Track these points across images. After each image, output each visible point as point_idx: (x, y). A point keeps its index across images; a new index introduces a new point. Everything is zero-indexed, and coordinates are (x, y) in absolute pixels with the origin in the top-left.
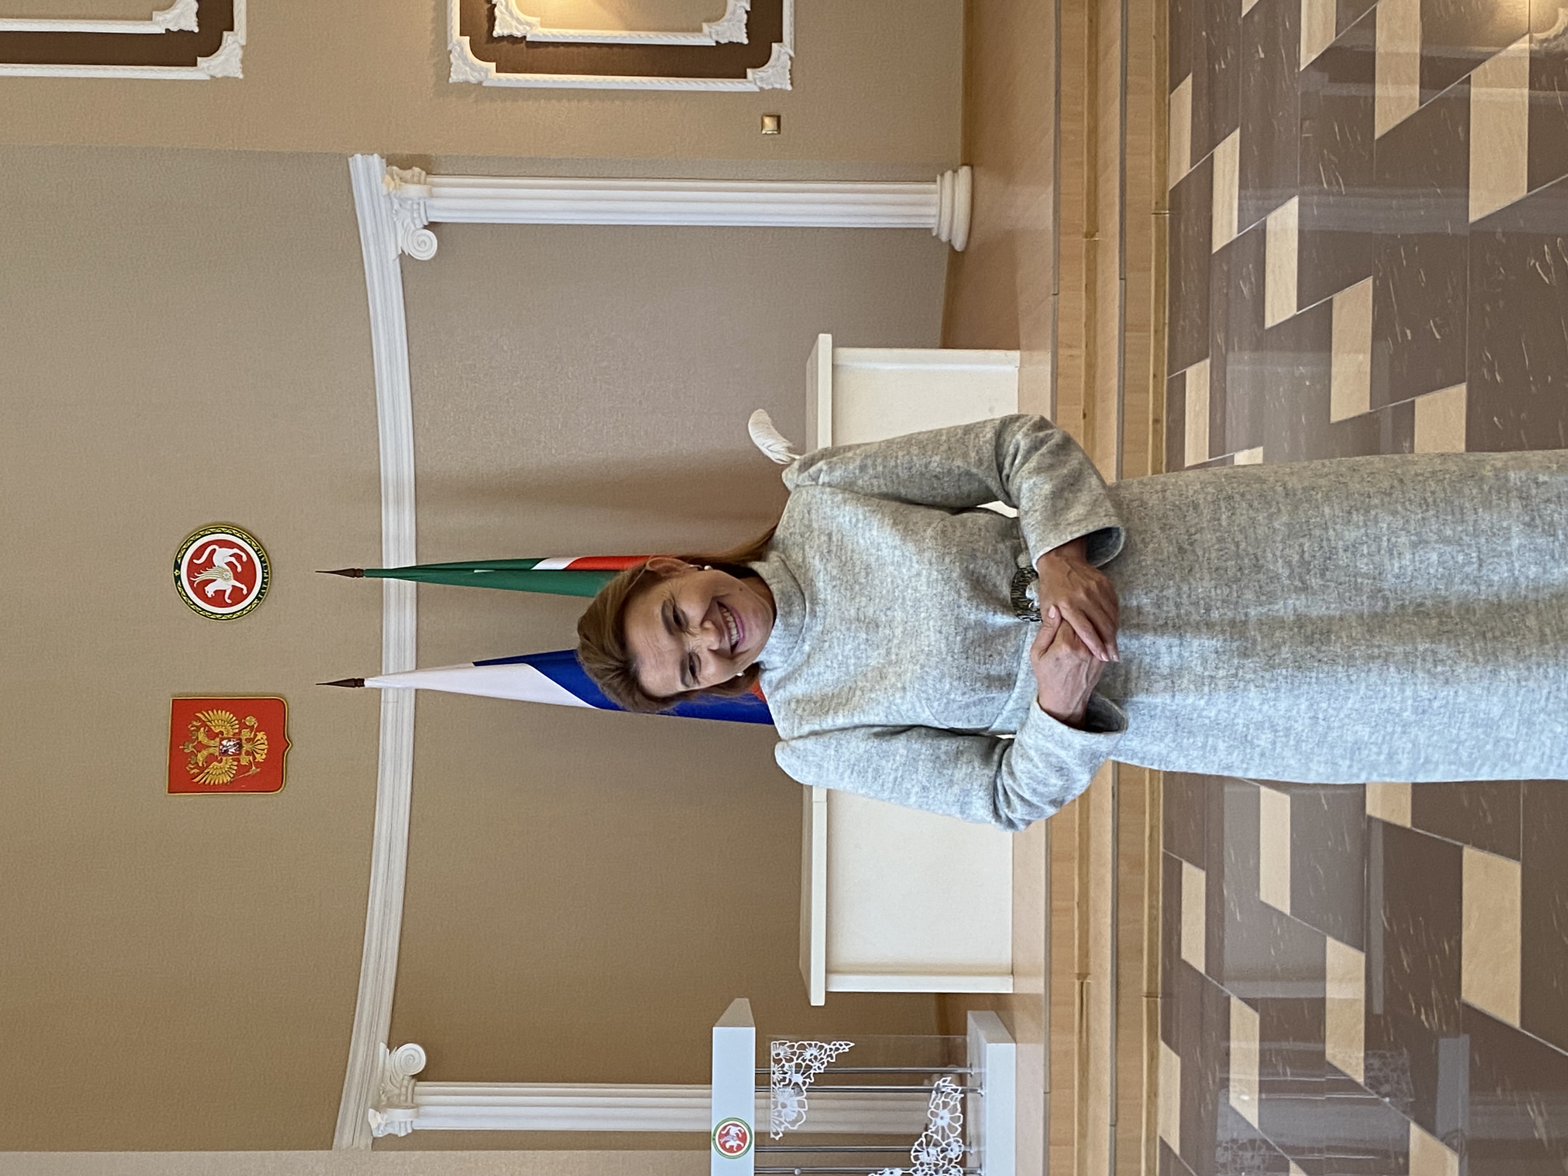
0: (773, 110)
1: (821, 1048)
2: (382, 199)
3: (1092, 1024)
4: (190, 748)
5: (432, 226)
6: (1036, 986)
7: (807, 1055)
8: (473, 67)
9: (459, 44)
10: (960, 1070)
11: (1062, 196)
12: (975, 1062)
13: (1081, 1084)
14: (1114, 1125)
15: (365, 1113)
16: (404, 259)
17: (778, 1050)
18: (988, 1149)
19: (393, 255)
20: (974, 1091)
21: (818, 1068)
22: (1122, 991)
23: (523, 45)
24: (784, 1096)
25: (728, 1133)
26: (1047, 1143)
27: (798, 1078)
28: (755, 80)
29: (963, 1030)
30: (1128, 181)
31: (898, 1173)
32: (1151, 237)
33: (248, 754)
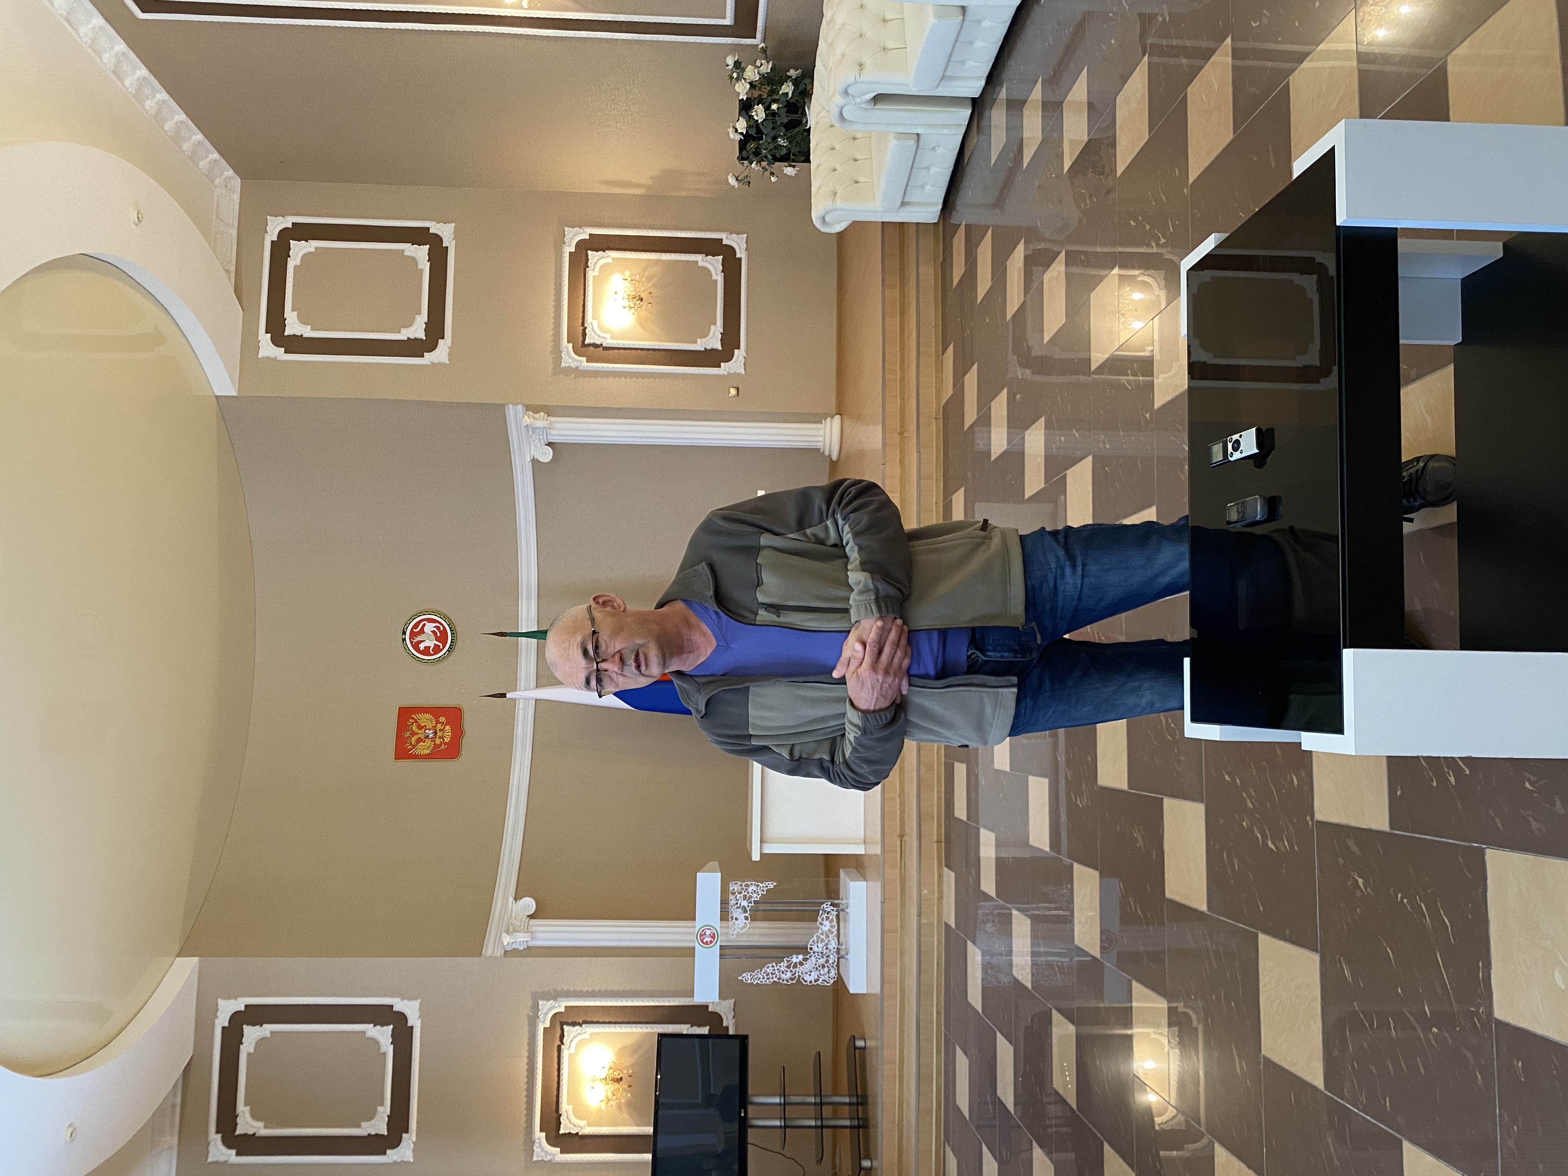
0: (735, 384)
1: (758, 886)
2: (523, 429)
3: (907, 863)
4: (408, 734)
5: (550, 444)
6: (877, 850)
7: (750, 890)
8: (574, 360)
9: (567, 347)
10: (836, 901)
11: (887, 414)
12: (844, 897)
13: (901, 898)
14: (919, 915)
15: (501, 935)
16: (535, 461)
17: (734, 887)
18: (852, 945)
19: (528, 459)
20: (843, 910)
21: (756, 897)
22: (922, 839)
23: (601, 348)
24: (737, 914)
25: (705, 934)
26: (883, 931)
27: (745, 903)
28: (725, 368)
29: (838, 876)
30: (921, 401)
31: (801, 957)
32: (933, 430)
33: (440, 738)
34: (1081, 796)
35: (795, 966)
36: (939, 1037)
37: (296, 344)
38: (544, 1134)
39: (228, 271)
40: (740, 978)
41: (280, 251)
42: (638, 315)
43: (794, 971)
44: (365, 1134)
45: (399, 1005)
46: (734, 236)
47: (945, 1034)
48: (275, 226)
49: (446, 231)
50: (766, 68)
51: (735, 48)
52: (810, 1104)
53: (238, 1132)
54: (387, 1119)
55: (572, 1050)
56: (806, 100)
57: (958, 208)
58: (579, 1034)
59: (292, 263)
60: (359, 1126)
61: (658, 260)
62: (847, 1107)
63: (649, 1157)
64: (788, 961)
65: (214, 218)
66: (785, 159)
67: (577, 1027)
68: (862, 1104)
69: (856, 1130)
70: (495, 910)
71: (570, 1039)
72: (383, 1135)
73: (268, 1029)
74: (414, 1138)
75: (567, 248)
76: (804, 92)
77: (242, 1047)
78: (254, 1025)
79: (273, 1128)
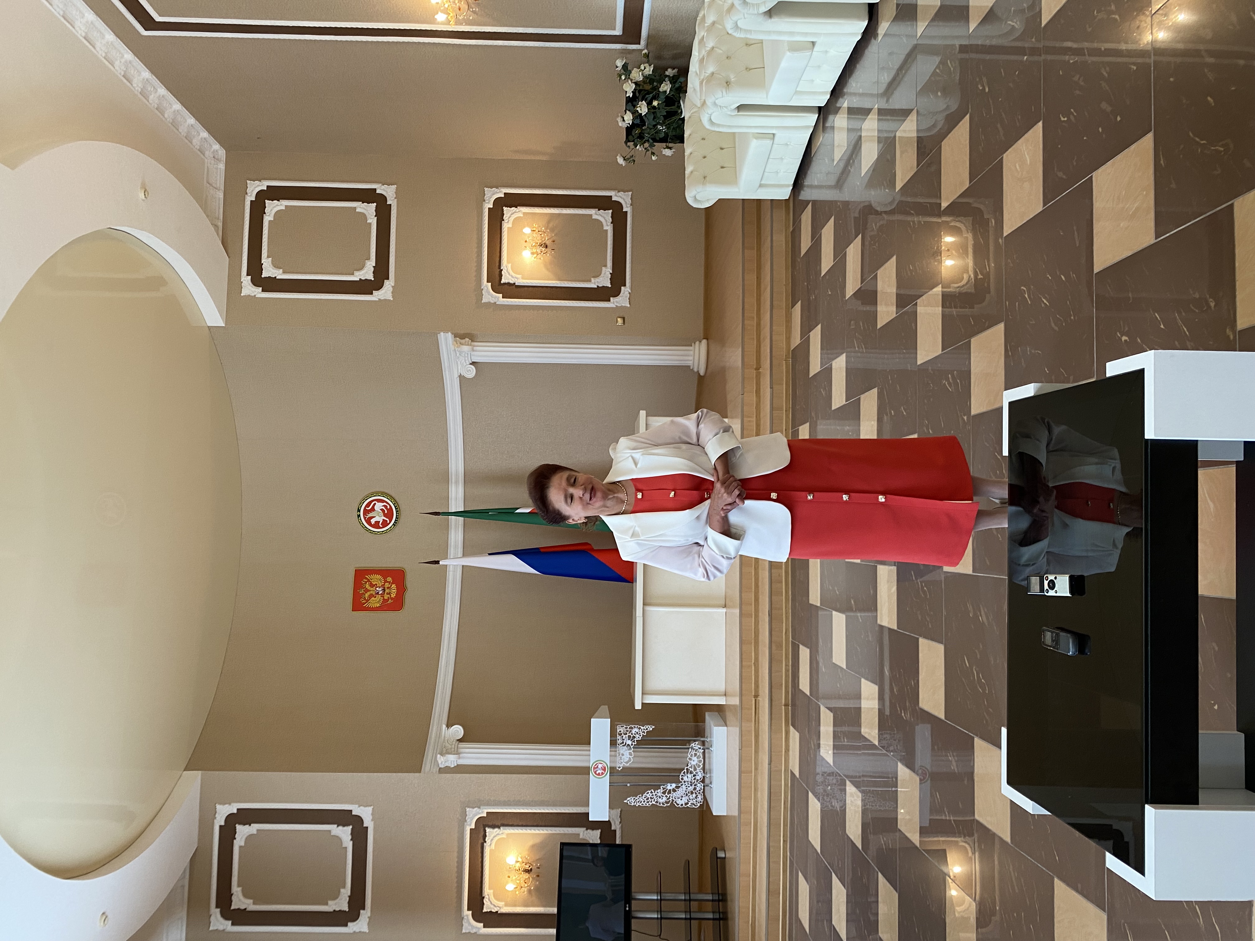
0: (621, 315)
1: (640, 728)
2: (452, 351)
3: (760, 718)
4: (362, 591)
5: (473, 363)
6: (735, 701)
7: (633, 731)
8: (492, 296)
9: (486, 286)
10: (702, 739)
11: (745, 353)
12: (709, 736)
13: (755, 745)
14: (770, 764)
15: (436, 757)
16: (461, 377)
17: (620, 729)
18: (715, 775)
19: (456, 375)
20: (708, 748)
21: (638, 737)
22: (773, 703)
23: (514, 287)
24: (623, 750)
25: (597, 767)
26: (740, 772)
27: (629, 742)
28: (614, 302)
29: (704, 721)
30: (774, 346)
31: (674, 785)
32: (783, 369)
33: (387, 594)
34: (905, 710)
35: (669, 792)
36: (785, 860)
37: (270, 285)
38: (471, 912)
39: (216, 226)
40: (625, 801)
41: (258, 209)
42: (544, 259)
43: (668, 796)
44: (332, 910)
45: (357, 810)
46: (621, 194)
47: (790, 859)
48: (254, 188)
49: (389, 192)
50: (649, 70)
51: (624, 52)
52: (681, 900)
53: (232, 908)
54: (348, 899)
55: (493, 847)
56: (681, 95)
57: (805, 189)
58: (498, 834)
59: (267, 219)
60: (327, 904)
61: (559, 214)
62: (711, 903)
63: (553, 931)
64: (664, 789)
65: (205, 181)
66: (663, 140)
67: (496, 829)
68: (722, 900)
69: (718, 922)
70: (432, 732)
71: (491, 838)
72: (345, 911)
73: (254, 828)
74: (369, 914)
75: (486, 204)
76: (680, 89)
77: (235, 841)
78: (244, 825)
79: (259, 904)
